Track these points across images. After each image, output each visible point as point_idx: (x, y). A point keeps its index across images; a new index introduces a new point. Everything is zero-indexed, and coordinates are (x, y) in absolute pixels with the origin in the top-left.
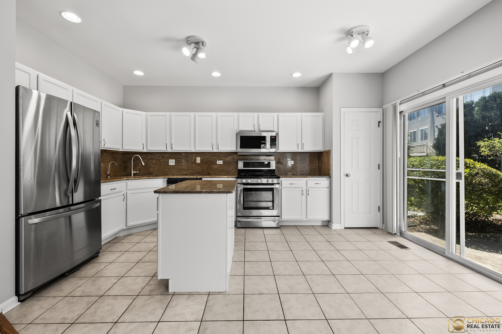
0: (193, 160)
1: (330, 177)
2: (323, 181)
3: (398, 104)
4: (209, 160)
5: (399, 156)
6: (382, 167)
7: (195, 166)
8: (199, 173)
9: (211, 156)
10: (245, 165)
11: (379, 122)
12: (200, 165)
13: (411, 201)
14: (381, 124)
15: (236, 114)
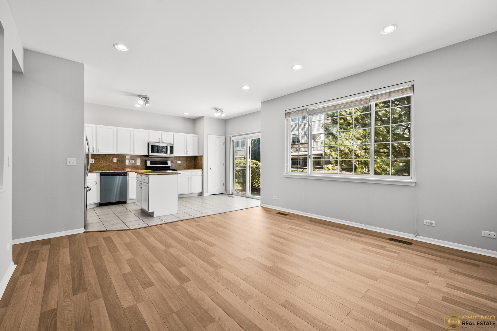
0: (110, 160)
1: (202, 170)
2: (199, 172)
3: (232, 137)
4: (123, 160)
5: (232, 159)
6: (225, 164)
7: (112, 164)
8: (116, 169)
10: (152, 163)
11: (224, 143)
12: (116, 163)
13: (236, 181)
14: (225, 144)
15: (147, 131)
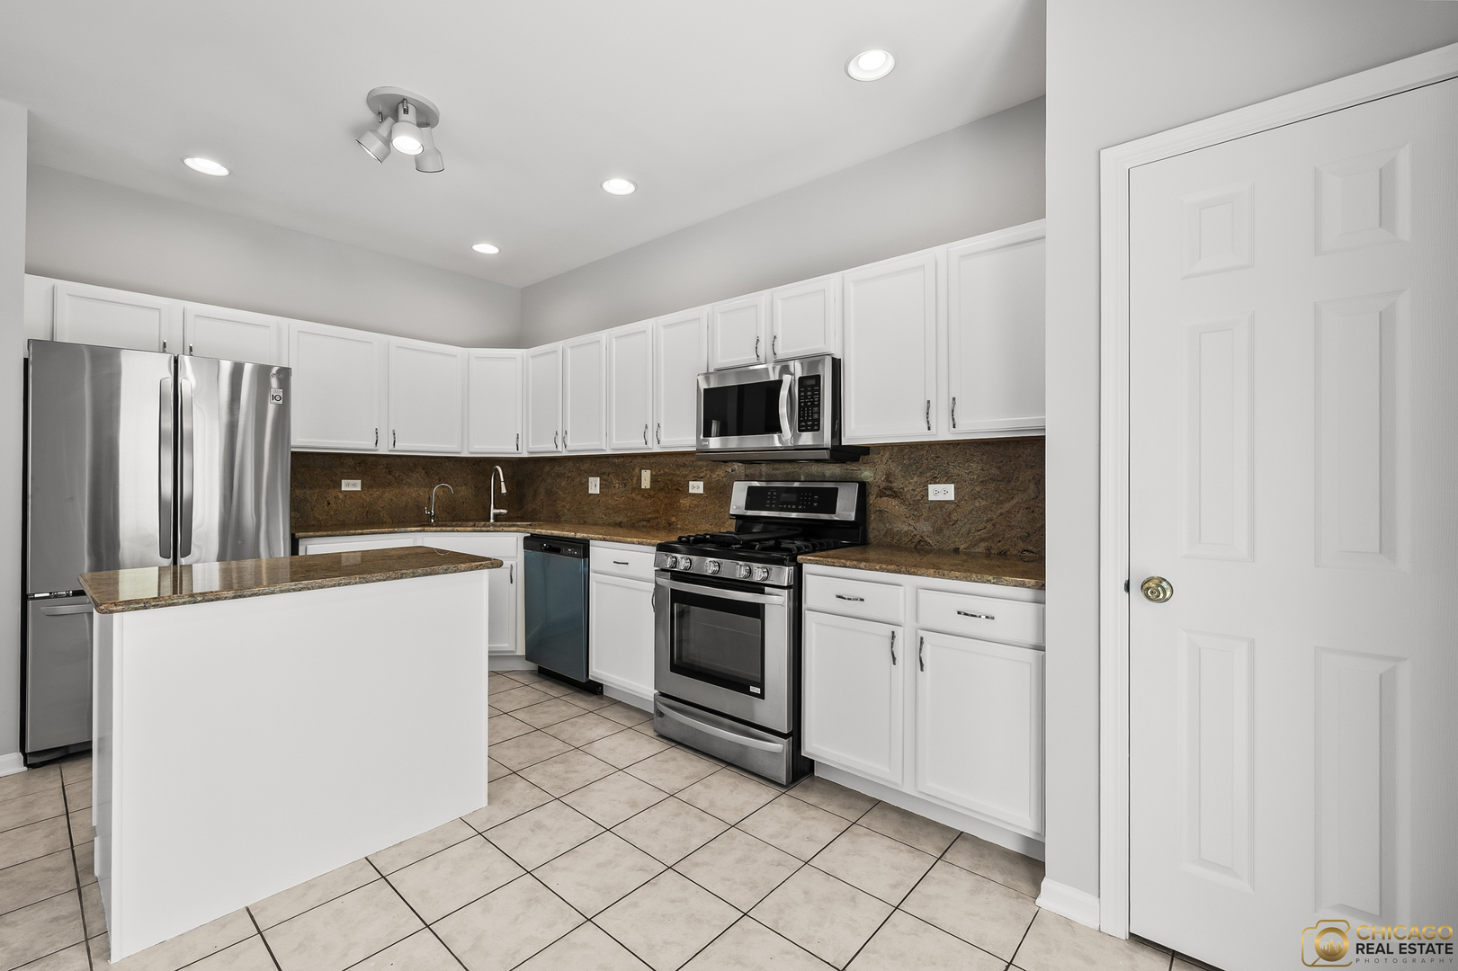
0: (634, 479)
4: (670, 480)
7: (638, 497)
9: (674, 467)
10: (753, 498)
12: (650, 497)
15: (705, 310)
